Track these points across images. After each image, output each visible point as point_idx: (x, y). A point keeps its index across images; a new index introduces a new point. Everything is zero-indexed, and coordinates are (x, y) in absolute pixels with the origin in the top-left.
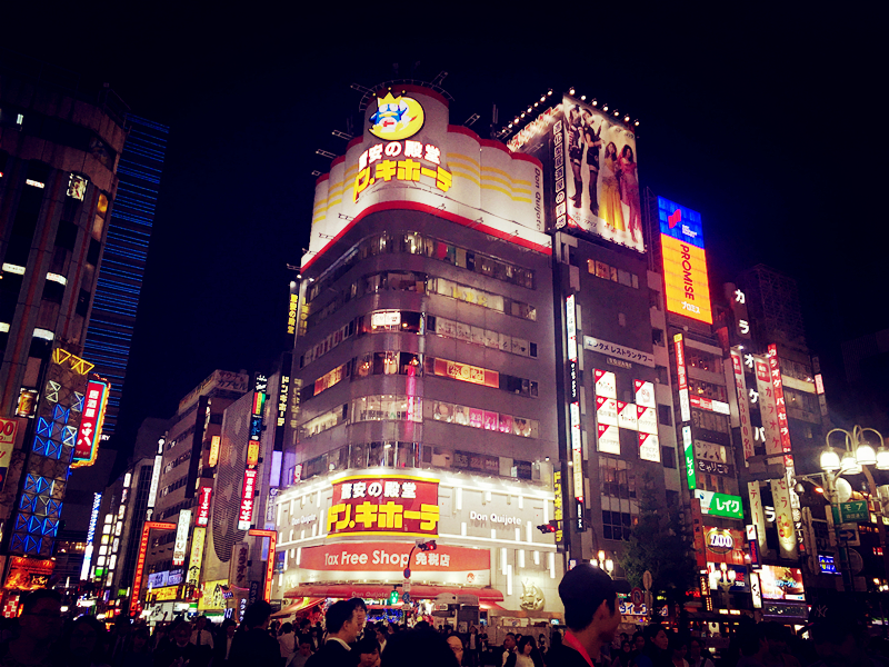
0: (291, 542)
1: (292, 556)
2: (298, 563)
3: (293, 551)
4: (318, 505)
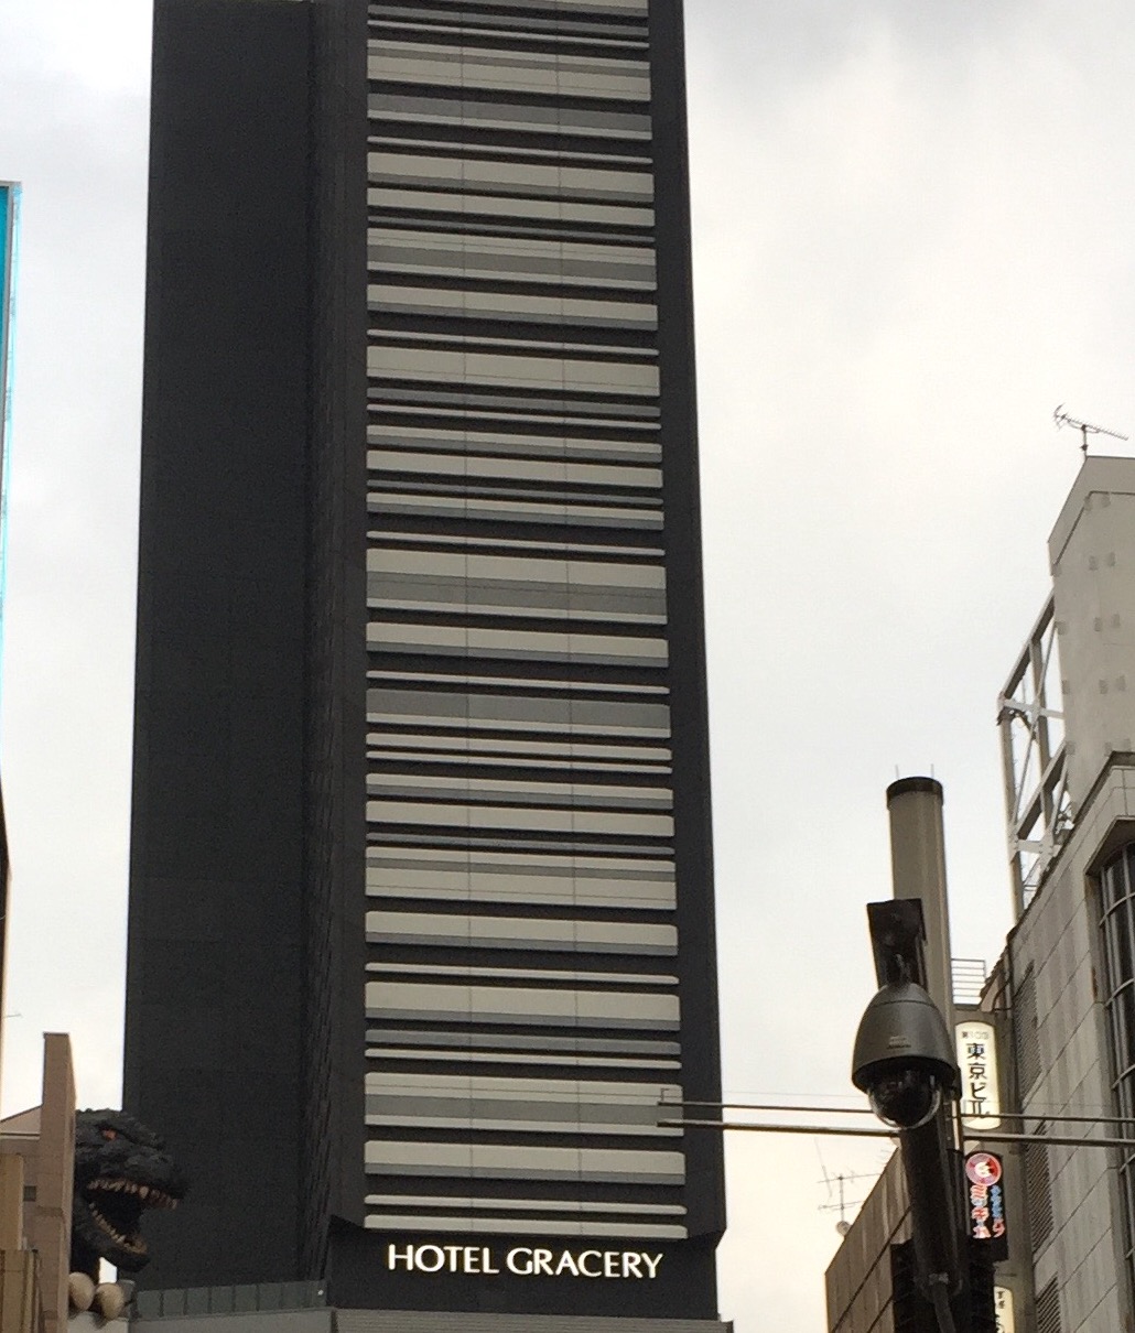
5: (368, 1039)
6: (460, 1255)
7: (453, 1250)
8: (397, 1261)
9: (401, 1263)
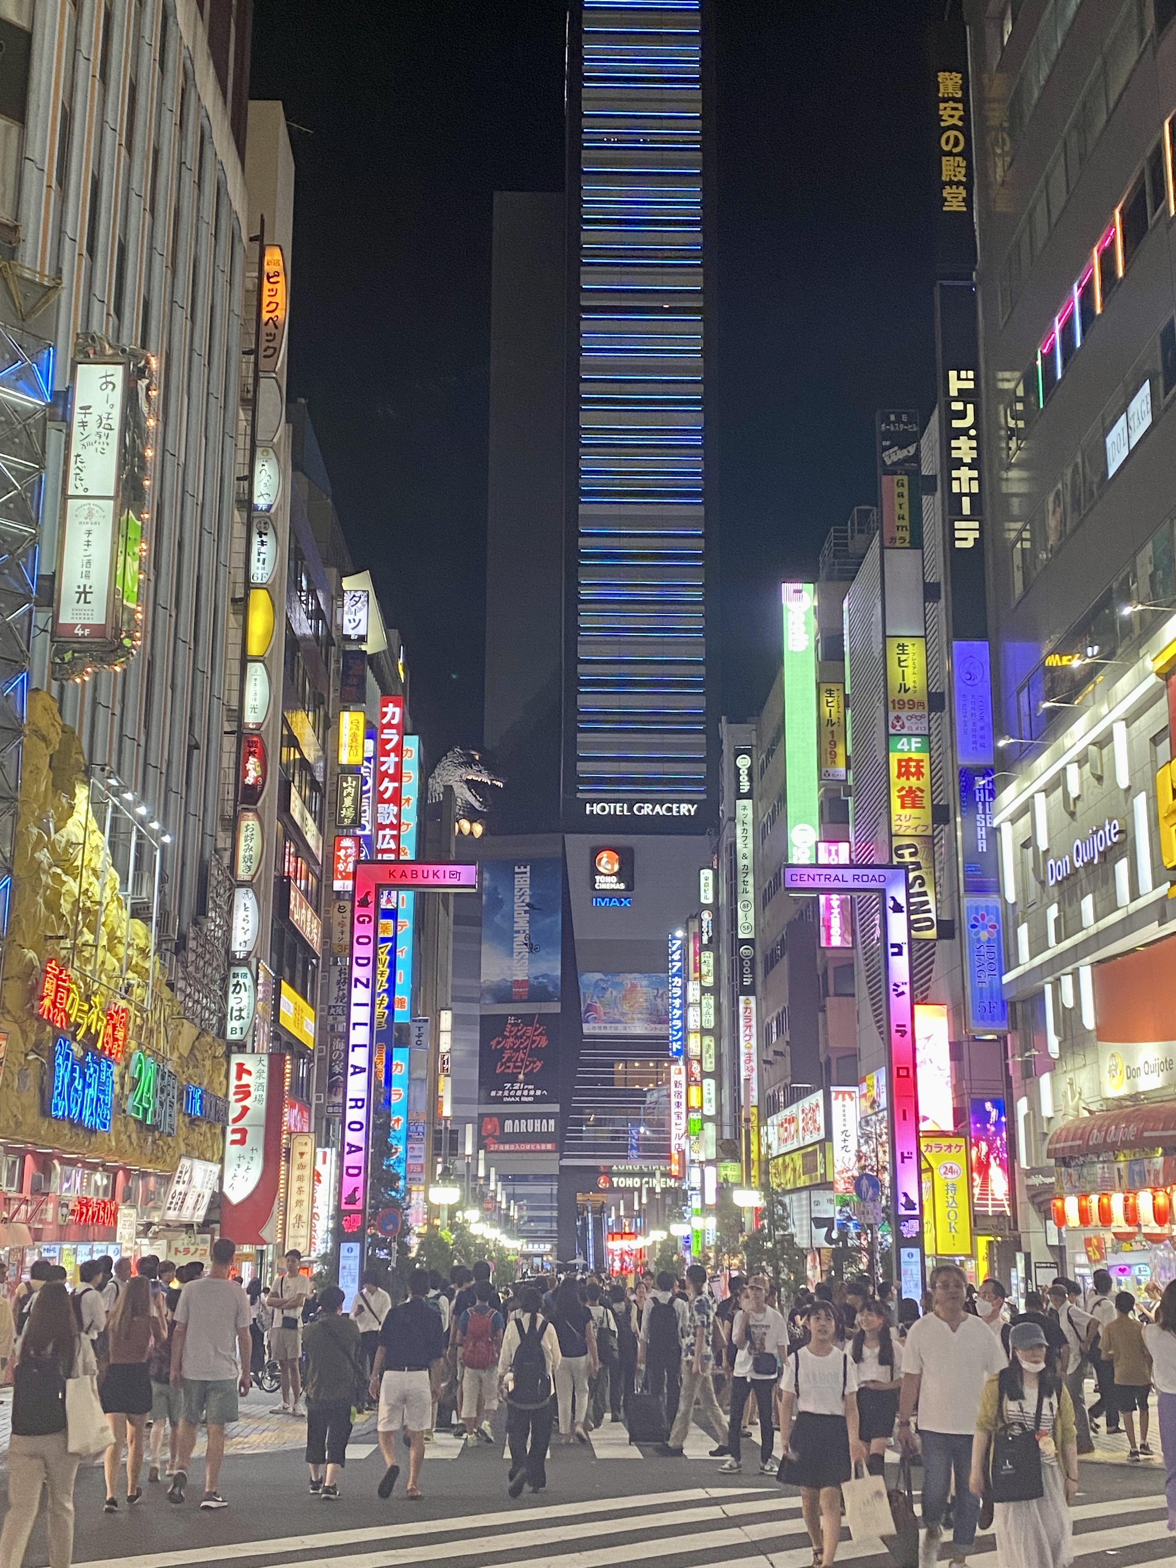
0: (1055, 949)
1: (1069, 1001)
2: (1089, 1021)
3: (1067, 982)
4: (1124, 783)
5: (578, 720)
6: (615, 808)
7: (612, 805)
9: (591, 812)
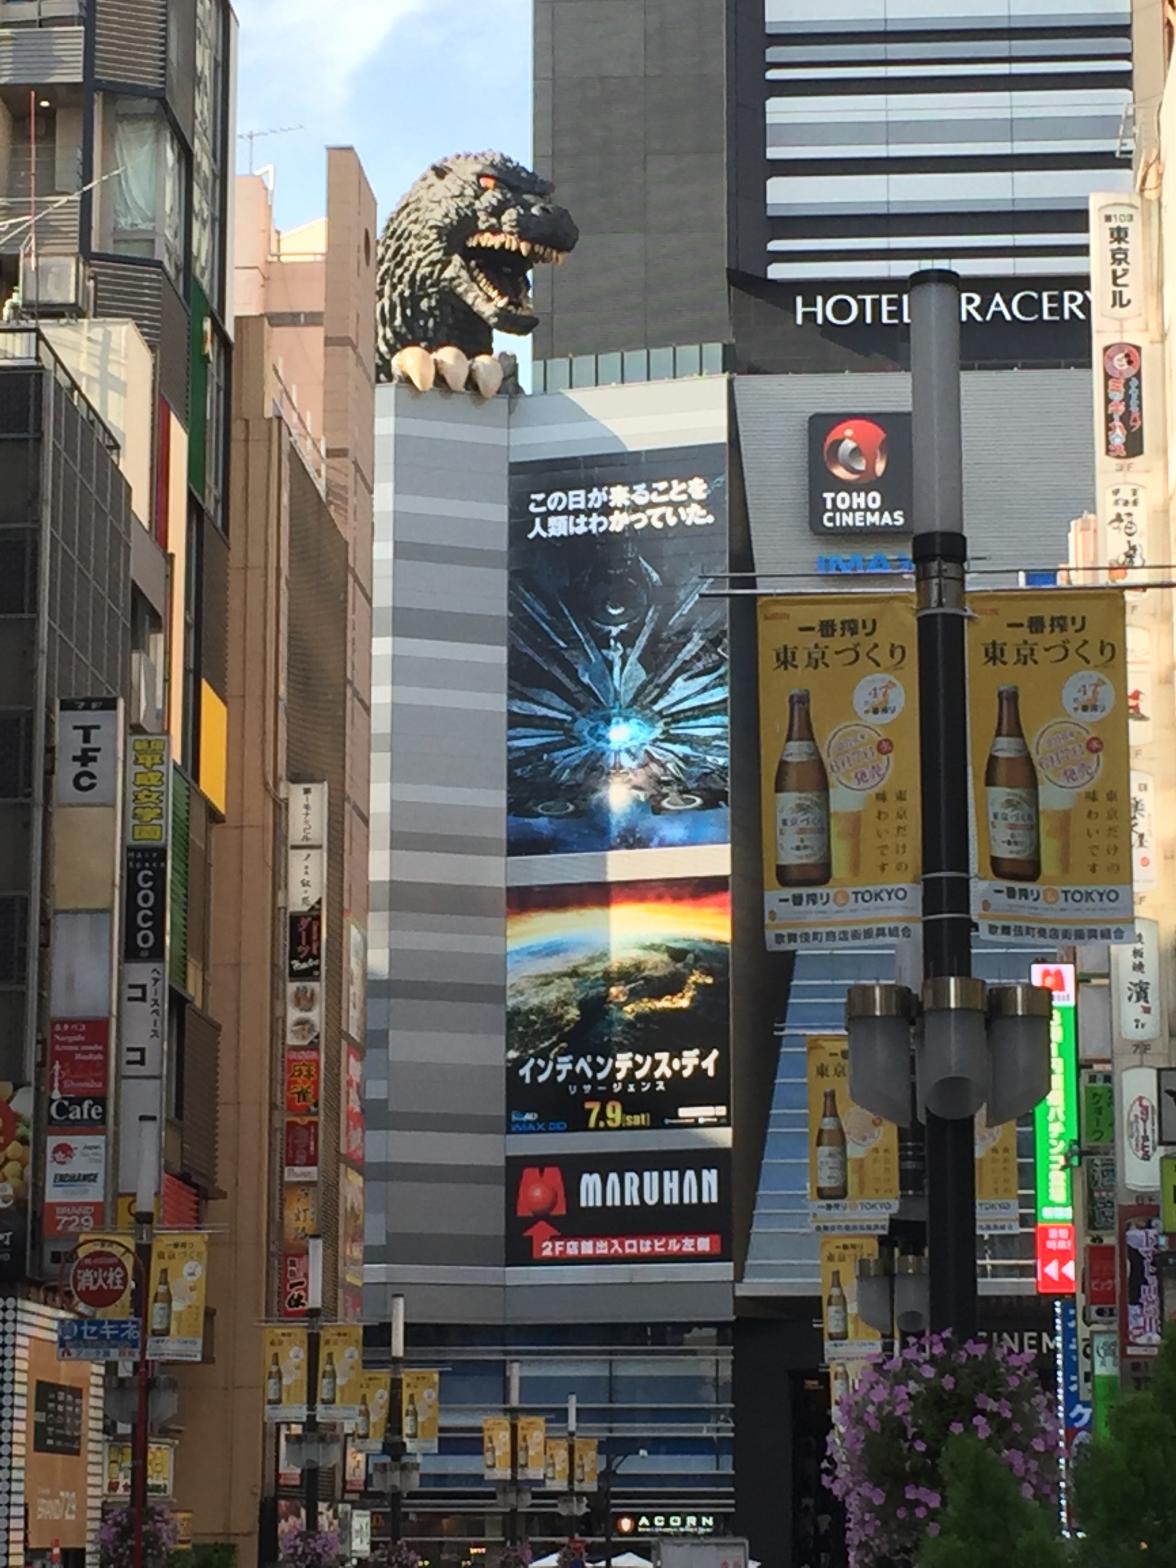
5: (768, 59)
6: (877, 304)
7: (868, 299)
8: (805, 314)
9: (810, 317)
